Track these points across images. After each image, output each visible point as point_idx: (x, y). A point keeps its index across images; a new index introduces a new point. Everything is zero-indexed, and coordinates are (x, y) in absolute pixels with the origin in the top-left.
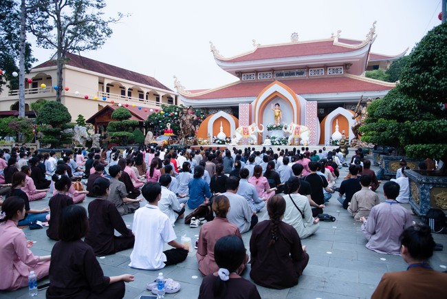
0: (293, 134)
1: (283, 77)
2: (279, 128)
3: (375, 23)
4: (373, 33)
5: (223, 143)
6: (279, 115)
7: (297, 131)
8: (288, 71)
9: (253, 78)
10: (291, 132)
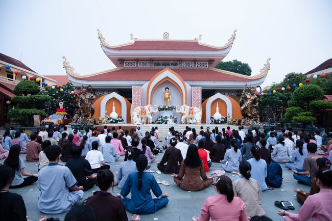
0: (187, 114)
1: (160, 67)
2: (171, 109)
3: (236, 31)
4: (234, 38)
5: (116, 122)
6: (169, 98)
7: (191, 112)
8: (164, 62)
9: (134, 66)
10: (185, 112)
